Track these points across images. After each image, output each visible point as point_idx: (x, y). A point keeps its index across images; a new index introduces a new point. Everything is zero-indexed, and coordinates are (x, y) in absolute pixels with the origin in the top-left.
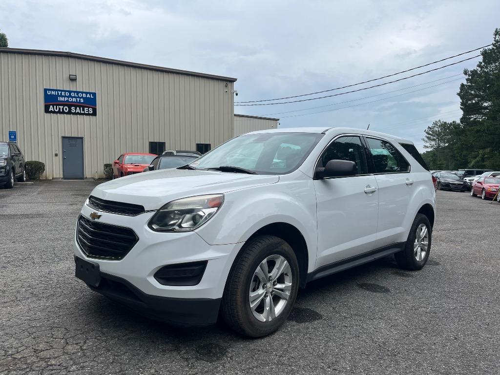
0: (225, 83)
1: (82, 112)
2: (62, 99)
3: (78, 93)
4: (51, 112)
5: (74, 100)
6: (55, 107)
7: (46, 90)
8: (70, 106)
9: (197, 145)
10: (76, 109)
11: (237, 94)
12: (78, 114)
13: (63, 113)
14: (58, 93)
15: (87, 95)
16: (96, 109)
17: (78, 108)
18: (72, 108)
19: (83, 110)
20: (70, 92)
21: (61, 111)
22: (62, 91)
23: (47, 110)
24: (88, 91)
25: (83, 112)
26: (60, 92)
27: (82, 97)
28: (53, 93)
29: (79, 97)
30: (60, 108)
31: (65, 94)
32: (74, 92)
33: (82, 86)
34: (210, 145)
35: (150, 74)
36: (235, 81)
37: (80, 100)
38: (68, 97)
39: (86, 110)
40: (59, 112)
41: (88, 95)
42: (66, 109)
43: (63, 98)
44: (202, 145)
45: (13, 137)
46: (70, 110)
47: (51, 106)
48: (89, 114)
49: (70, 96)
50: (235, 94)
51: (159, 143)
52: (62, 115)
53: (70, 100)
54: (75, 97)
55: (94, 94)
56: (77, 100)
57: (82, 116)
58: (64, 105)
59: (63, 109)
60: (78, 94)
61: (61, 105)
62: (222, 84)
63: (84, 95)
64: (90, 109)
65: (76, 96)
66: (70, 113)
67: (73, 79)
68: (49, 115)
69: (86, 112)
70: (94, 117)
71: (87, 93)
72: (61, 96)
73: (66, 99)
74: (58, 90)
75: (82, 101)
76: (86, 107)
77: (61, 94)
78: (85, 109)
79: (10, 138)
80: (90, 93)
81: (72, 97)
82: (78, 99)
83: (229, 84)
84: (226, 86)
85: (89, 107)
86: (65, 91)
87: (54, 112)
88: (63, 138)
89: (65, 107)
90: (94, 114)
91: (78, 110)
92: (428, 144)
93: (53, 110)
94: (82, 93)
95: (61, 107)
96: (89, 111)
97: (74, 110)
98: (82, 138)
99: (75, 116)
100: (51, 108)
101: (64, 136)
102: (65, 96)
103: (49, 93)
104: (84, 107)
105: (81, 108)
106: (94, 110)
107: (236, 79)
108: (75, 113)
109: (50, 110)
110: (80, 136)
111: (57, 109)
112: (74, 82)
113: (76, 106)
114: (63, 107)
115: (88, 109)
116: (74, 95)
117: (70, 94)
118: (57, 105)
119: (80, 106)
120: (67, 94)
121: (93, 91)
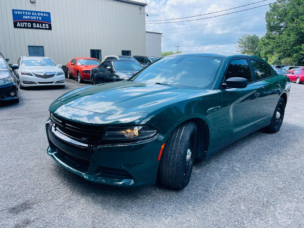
0: (139, 7)
2: (26, 17)
3: (37, 12)
4: (19, 27)
5: (35, 18)
6: (21, 23)
7: (13, 11)
8: (32, 23)
9: (122, 51)
10: (36, 25)
11: (147, 15)
12: (38, 28)
13: (27, 28)
14: (23, 13)
15: (43, 14)
16: (51, 25)
17: (38, 24)
18: (34, 25)
19: (42, 26)
20: (31, 12)
21: (26, 26)
22: (25, 11)
23: (15, 26)
24: (44, 11)
25: (42, 27)
26: (24, 12)
27: (40, 16)
28: (19, 13)
29: (38, 16)
30: (24, 24)
31: (28, 13)
32: (34, 12)
33: (41, 7)
34: (130, 51)
36: (146, 6)
37: (39, 18)
38: (30, 16)
40: (24, 27)
42: (29, 25)
43: (27, 16)
46: (32, 25)
47: (18, 23)
48: (46, 29)
49: (31, 15)
50: (146, 15)
51: (97, 50)
52: (26, 30)
53: (32, 18)
54: (35, 16)
55: (49, 14)
56: (36, 18)
57: (41, 30)
58: (28, 22)
59: (27, 25)
62: (138, 8)
63: (42, 14)
65: (36, 15)
66: (32, 27)
67: (33, 2)
68: (17, 29)
69: (44, 27)
70: (50, 31)
71: (43, 13)
73: (29, 17)
74: (22, 11)
75: (40, 18)
76: (44, 23)
77: (25, 13)
78: (43, 24)
80: (46, 13)
81: (33, 16)
82: (38, 17)
83: (142, 7)
84: (140, 9)
85: (46, 24)
86: (28, 11)
87: (21, 27)
88: (29, 46)
90: (50, 28)
91: (38, 26)
92: (239, 50)
93: (20, 26)
94: (40, 12)
95: (26, 24)
96: (46, 26)
98: (43, 47)
99: (36, 30)
100: (18, 25)
101: (29, 45)
102: (28, 15)
103: (16, 13)
104: (42, 24)
105: (40, 24)
106: (50, 26)
107: (147, 4)
108: (36, 28)
109: (18, 26)
110: (41, 45)
111: (22, 25)
112: (34, 4)
113: (36, 23)
114: (27, 23)
115: (45, 25)
116: (34, 14)
117: (31, 14)
118: (22, 22)
119: (39, 23)
120: (29, 13)
121: (48, 11)
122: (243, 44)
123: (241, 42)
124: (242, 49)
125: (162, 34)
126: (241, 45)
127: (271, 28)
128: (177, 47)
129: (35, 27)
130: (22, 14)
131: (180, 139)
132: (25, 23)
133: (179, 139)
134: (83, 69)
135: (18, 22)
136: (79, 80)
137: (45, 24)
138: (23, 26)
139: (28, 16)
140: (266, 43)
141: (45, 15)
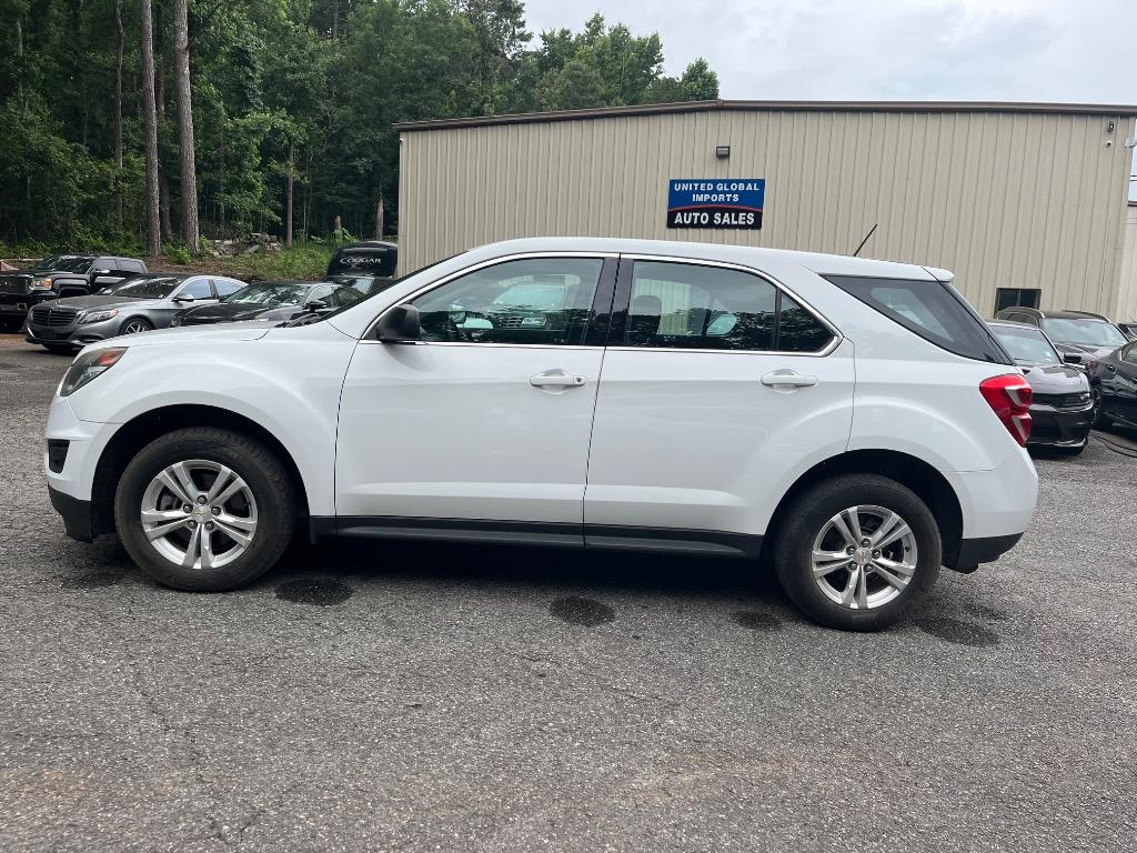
0: (1105, 122)
1: (733, 222)
2: (700, 198)
3: (729, 182)
4: (678, 226)
5: (722, 197)
6: (685, 214)
7: (672, 183)
8: (712, 212)
9: (1002, 292)
10: (722, 218)
12: (726, 226)
13: (699, 225)
14: (693, 187)
15: (746, 187)
16: (761, 213)
17: (727, 215)
18: (716, 217)
19: (737, 219)
20: (715, 182)
21: (696, 222)
22: (700, 182)
23: (670, 223)
24: (750, 178)
25: (736, 223)
26: (696, 185)
27: (737, 192)
28: (685, 187)
29: (730, 192)
30: (693, 217)
31: (706, 187)
32: (723, 181)
33: (738, 169)
34: (1039, 291)
35: (891, 121)
37: (732, 198)
38: (711, 193)
39: (740, 218)
40: (692, 225)
41: (749, 185)
42: (704, 219)
43: (702, 195)
44: (1014, 293)
46: (712, 219)
47: (679, 214)
48: (746, 227)
49: (715, 191)
52: (696, 231)
53: (714, 198)
54: (725, 193)
55: (761, 183)
56: (726, 198)
57: (732, 231)
58: (701, 211)
59: (699, 217)
60: (729, 187)
61: (696, 211)
63: (741, 187)
64: (751, 216)
65: (725, 189)
66: (711, 225)
67: (723, 156)
68: (673, 230)
69: (740, 222)
70: (756, 232)
71: (746, 182)
72: (699, 192)
73: (707, 197)
74: (693, 182)
75: (736, 198)
76: (743, 211)
77: (699, 187)
78: (741, 215)
80: (752, 181)
81: (718, 193)
82: (729, 196)
84: (1109, 131)
85: (748, 212)
86: (706, 182)
87: (683, 226)
89: (703, 215)
90: (757, 225)
91: (726, 220)
93: (681, 222)
94: (738, 182)
95: (696, 215)
96: (747, 219)
97: (719, 219)
99: (720, 231)
100: (678, 219)
102: (706, 192)
103: (677, 188)
104: (738, 212)
105: (733, 214)
106: (758, 217)
108: (720, 226)
109: (676, 222)
111: (688, 220)
112: (727, 161)
113: (723, 212)
114: (699, 214)
116: (721, 189)
117: (715, 188)
118: (688, 211)
119: (731, 211)
120: (710, 187)
121: (760, 177)
129: (719, 223)
130: (691, 189)
132: (694, 214)
135: (679, 211)
137: (745, 214)
138: (689, 222)
139: (706, 195)
141: (749, 187)
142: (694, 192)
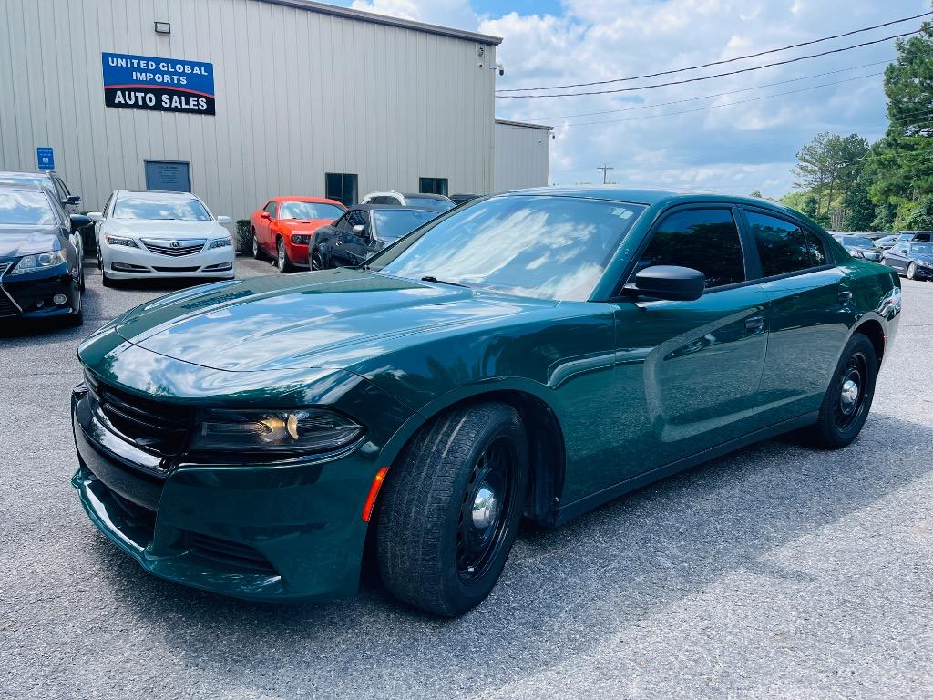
0: (478, 46)
1: (184, 106)
2: (141, 77)
3: (174, 62)
4: (119, 105)
5: (167, 78)
6: (127, 93)
7: (106, 56)
8: (158, 93)
9: (423, 180)
10: (171, 100)
11: (502, 73)
12: (176, 110)
13: (145, 107)
14: (132, 64)
15: (192, 69)
16: (213, 99)
17: (175, 98)
18: (163, 98)
19: (187, 102)
20: (158, 61)
21: (141, 103)
22: (140, 58)
23: (110, 102)
24: (196, 60)
25: (187, 107)
26: (135, 62)
27: (183, 74)
28: (122, 63)
29: (175, 73)
30: (137, 98)
31: (147, 66)
32: (167, 61)
33: (184, 48)
34: (446, 180)
36: (497, 44)
37: (179, 80)
38: (154, 72)
39: (192, 103)
40: (136, 106)
41: (196, 68)
42: (150, 99)
43: (144, 74)
45: (46, 160)
46: (159, 101)
47: (119, 93)
48: (199, 112)
49: (157, 71)
50: (497, 71)
51: (345, 176)
52: (142, 113)
53: (159, 78)
54: (167, 72)
55: (209, 67)
56: (172, 79)
57: (184, 116)
58: (146, 91)
59: (144, 98)
60: (173, 67)
61: (140, 90)
62: (472, 50)
63: (188, 69)
64: (202, 101)
65: (170, 70)
66: (158, 107)
67: (162, 33)
68: (114, 111)
69: (192, 107)
70: (209, 118)
71: (193, 64)
72: (139, 70)
73: (150, 76)
74: (131, 57)
75: (184, 81)
76: (194, 95)
77: (139, 64)
78: (191, 99)
79: (40, 162)
80: (200, 65)
81: (163, 73)
82: (175, 77)
83: (486, 49)
84: (480, 55)
85: (199, 97)
86: (147, 59)
87: (126, 106)
88: (148, 163)
89: (149, 95)
90: (211, 110)
91: (176, 102)
92: (801, 181)
93: (123, 102)
94: (184, 63)
95: (140, 95)
96: (198, 104)
97: (168, 102)
98: (187, 164)
99: (170, 115)
100: (119, 98)
101: (148, 158)
102: (147, 71)
103: (112, 63)
104: (188, 96)
105: (183, 98)
106: (211, 102)
107: (501, 39)
108: (170, 109)
109: (116, 102)
110: (182, 159)
111: (130, 99)
112: (165, 39)
113: (171, 94)
114: (143, 94)
115: (197, 101)
116: (165, 69)
117: (158, 66)
118: (130, 90)
119: (180, 94)
120: (152, 65)
121: (207, 61)
122: (814, 164)
123: (807, 157)
124: (810, 178)
125: (552, 128)
126: (810, 167)
127: (902, 115)
128: (602, 171)
129: (167, 105)
130: (129, 65)
131: (444, 455)
132: (137, 94)
133: (439, 457)
134: (294, 232)
135: (119, 89)
136: (281, 262)
137: (196, 99)
138: (132, 102)
139: (148, 74)
140: (886, 160)
141: (197, 70)
142: (132, 69)
